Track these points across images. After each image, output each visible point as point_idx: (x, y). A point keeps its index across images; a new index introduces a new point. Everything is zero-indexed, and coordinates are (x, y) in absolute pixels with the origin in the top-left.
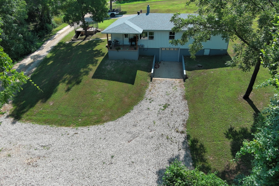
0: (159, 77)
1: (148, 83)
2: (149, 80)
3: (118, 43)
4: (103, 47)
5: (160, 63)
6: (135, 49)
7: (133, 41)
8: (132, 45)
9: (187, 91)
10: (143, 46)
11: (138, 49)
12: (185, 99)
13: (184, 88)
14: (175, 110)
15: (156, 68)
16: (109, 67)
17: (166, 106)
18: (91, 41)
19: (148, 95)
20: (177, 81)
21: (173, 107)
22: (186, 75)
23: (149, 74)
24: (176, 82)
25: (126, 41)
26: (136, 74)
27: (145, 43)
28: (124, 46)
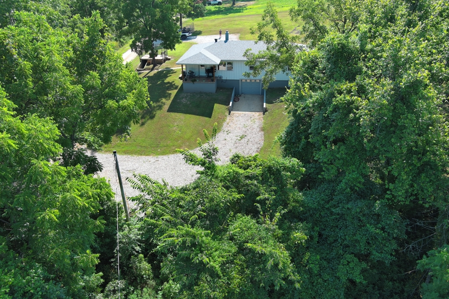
0: (238, 110)
1: (226, 116)
2: (227, 114)
3: (194, 74)
4: (175, 79)
5: (240, 96)
6: (213, 81)
7: (210, 72)
8: (208, 77)
9: (265, 123)
10: (221, 77)
11: (215, 81)
12: (262, 130)
13: (263, 121)
14: (251, 140)
15: (236, 101)
16: (184, 101)
17: (242, 138)
18: (160, 71)
19: (225, 127)
20: (257, 115)
21: (249, 137)
22: (266, 108)
23: (227, 107)
24: (255, 115)
25: (203, 73)
26: (213, 107)
27: (224, 73)
28: (200, 77)
